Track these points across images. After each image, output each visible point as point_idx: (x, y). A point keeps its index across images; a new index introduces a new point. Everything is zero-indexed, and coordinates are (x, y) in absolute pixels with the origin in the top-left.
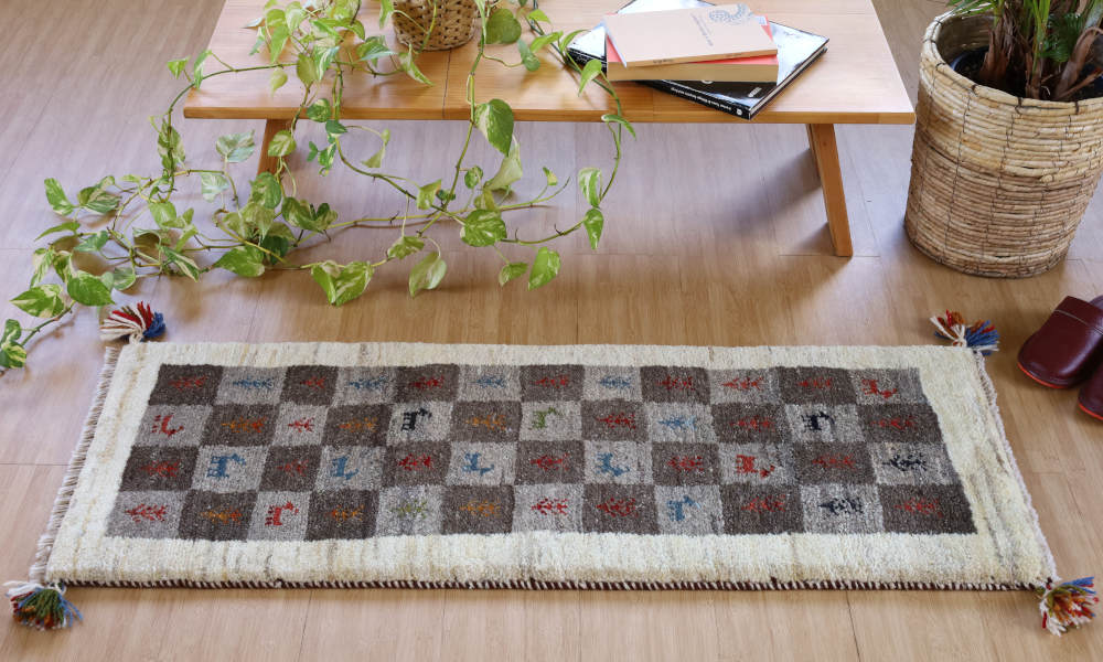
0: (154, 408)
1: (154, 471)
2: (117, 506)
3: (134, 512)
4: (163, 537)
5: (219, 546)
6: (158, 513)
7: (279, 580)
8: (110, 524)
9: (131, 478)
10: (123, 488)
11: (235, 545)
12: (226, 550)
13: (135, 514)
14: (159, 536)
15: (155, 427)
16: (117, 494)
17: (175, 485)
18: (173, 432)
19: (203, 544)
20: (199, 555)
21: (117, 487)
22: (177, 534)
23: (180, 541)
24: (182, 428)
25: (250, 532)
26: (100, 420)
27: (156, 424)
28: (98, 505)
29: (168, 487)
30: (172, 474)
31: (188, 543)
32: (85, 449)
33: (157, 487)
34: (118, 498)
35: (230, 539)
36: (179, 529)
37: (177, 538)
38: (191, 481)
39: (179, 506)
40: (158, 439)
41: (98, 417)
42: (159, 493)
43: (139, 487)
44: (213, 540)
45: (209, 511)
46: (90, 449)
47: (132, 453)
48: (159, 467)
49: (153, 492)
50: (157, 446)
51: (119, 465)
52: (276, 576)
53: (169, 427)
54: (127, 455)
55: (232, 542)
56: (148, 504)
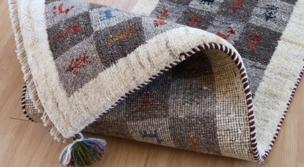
0: (51, 5)
1: (66, 34)
2: (59, 70)
3: (70, 69)
4: (97, 74)
5: (132, 56)
6: (84, 60)
7: (181, 54)
8: (65, 87)
9: (56, 47)
10: (55, 58)
11: (140, 49)
12: (138, 57)
13: (72, 69)
14: (94, 75)
15: (54, 13)
16: (54, 63)
17: (83, 36)
18: (68, 10)
19: (121, 62)
20: (125, 72)
21: (51, 58)
22: (103, 66)
23: (108, 70)
24: (72, 7)
25: (145, 35)
26: (21, 26)
27: (55, 11)
28: (49, 77)
29: (80, 40)
30: (79, 31)
31: (113, 68)
32: (22, 46)
33: (73, 43)
34: (57, 65)
35: (135, 48)
36: (102, 62)
37: (105, 69)
38: (91, 28)
39: (93, 47)
40: (60, 17)
41: (19, 25)
42: (77, 46)
43: (63, 50)
44: (125, 55)
45: (112, 38)
46: (24, 45)
47: (48, 33)
48: (68, 32)
49: (73, 48)
50: (61, 21)
51: (45, 45)
52: (179, 52)
53: (64, 9)
54: (46, 36)
55: (137, 49)
56: (75, 58)
